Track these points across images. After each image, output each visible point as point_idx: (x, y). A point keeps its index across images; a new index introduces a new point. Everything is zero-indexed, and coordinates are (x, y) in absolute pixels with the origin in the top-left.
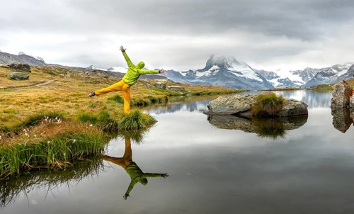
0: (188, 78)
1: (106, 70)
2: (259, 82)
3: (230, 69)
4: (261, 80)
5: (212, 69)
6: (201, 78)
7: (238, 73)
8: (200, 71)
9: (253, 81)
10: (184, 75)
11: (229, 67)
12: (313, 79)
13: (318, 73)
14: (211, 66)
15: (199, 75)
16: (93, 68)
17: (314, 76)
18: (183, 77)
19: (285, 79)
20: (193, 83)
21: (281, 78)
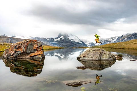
0: (50, 42)
1: (12, 37)
2: (81, 44)
3: (69, 38)
4: (82, 43)
5: (61, 38)
6: (56, 41)
7: (72, 40)
8: (56, 38)
9: (78, 43)
10: (49, 40)
11: (68, 37)
12: (103, 43)
13: (105, 41)
14: (61, 37)
15: (55, 40)
16: (5, 36)
17: (103, 41)
18: (48, 41)
19: (92, 43)
20: (52, 44)
21: (90, 42)
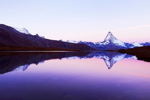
2: (125, 48)
3: (113, 42)
4: (127, 47)
5: (106, 42)
7: (117, 44)
8: (102, 43)
18: (95, 45)
20: (98, 47)
21: (135, 46)
